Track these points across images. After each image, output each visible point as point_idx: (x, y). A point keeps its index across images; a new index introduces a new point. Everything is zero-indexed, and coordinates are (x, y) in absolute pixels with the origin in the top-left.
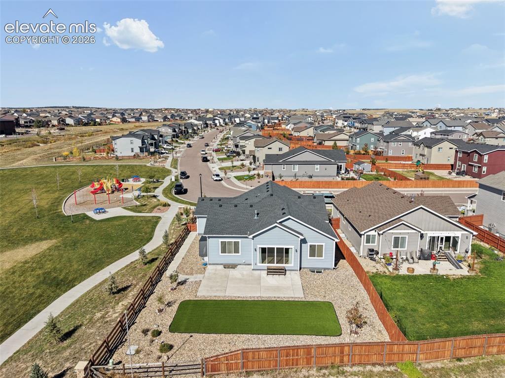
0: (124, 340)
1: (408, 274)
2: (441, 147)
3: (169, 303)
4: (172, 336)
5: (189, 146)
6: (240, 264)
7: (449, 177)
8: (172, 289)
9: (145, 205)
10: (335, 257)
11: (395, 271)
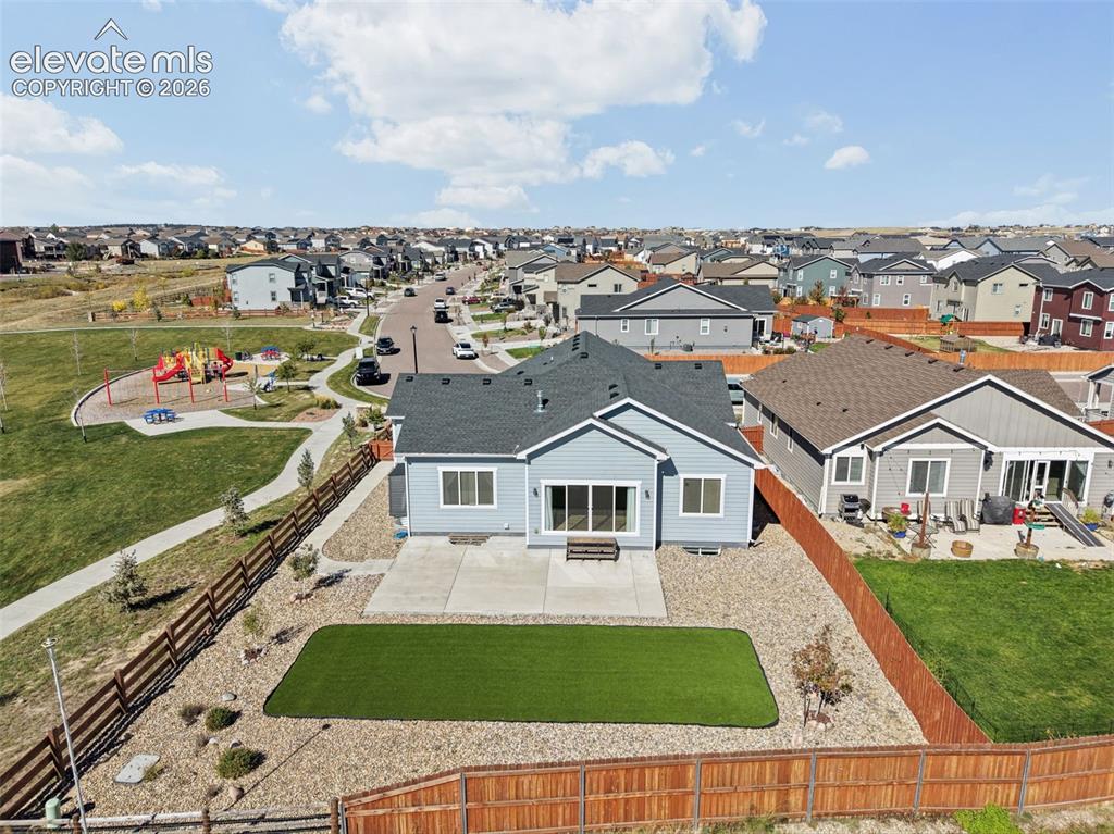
0: (122, 738)
1: (954, 558)
2: (998, 281)
3: (284, 632)
4: (269, 726)
5: (410, 293)
6: (496, 534)
7: (1021, 348)
8: (299, 597)
9: (278, 405)
10: (754, 518)
11: (918, 551)
